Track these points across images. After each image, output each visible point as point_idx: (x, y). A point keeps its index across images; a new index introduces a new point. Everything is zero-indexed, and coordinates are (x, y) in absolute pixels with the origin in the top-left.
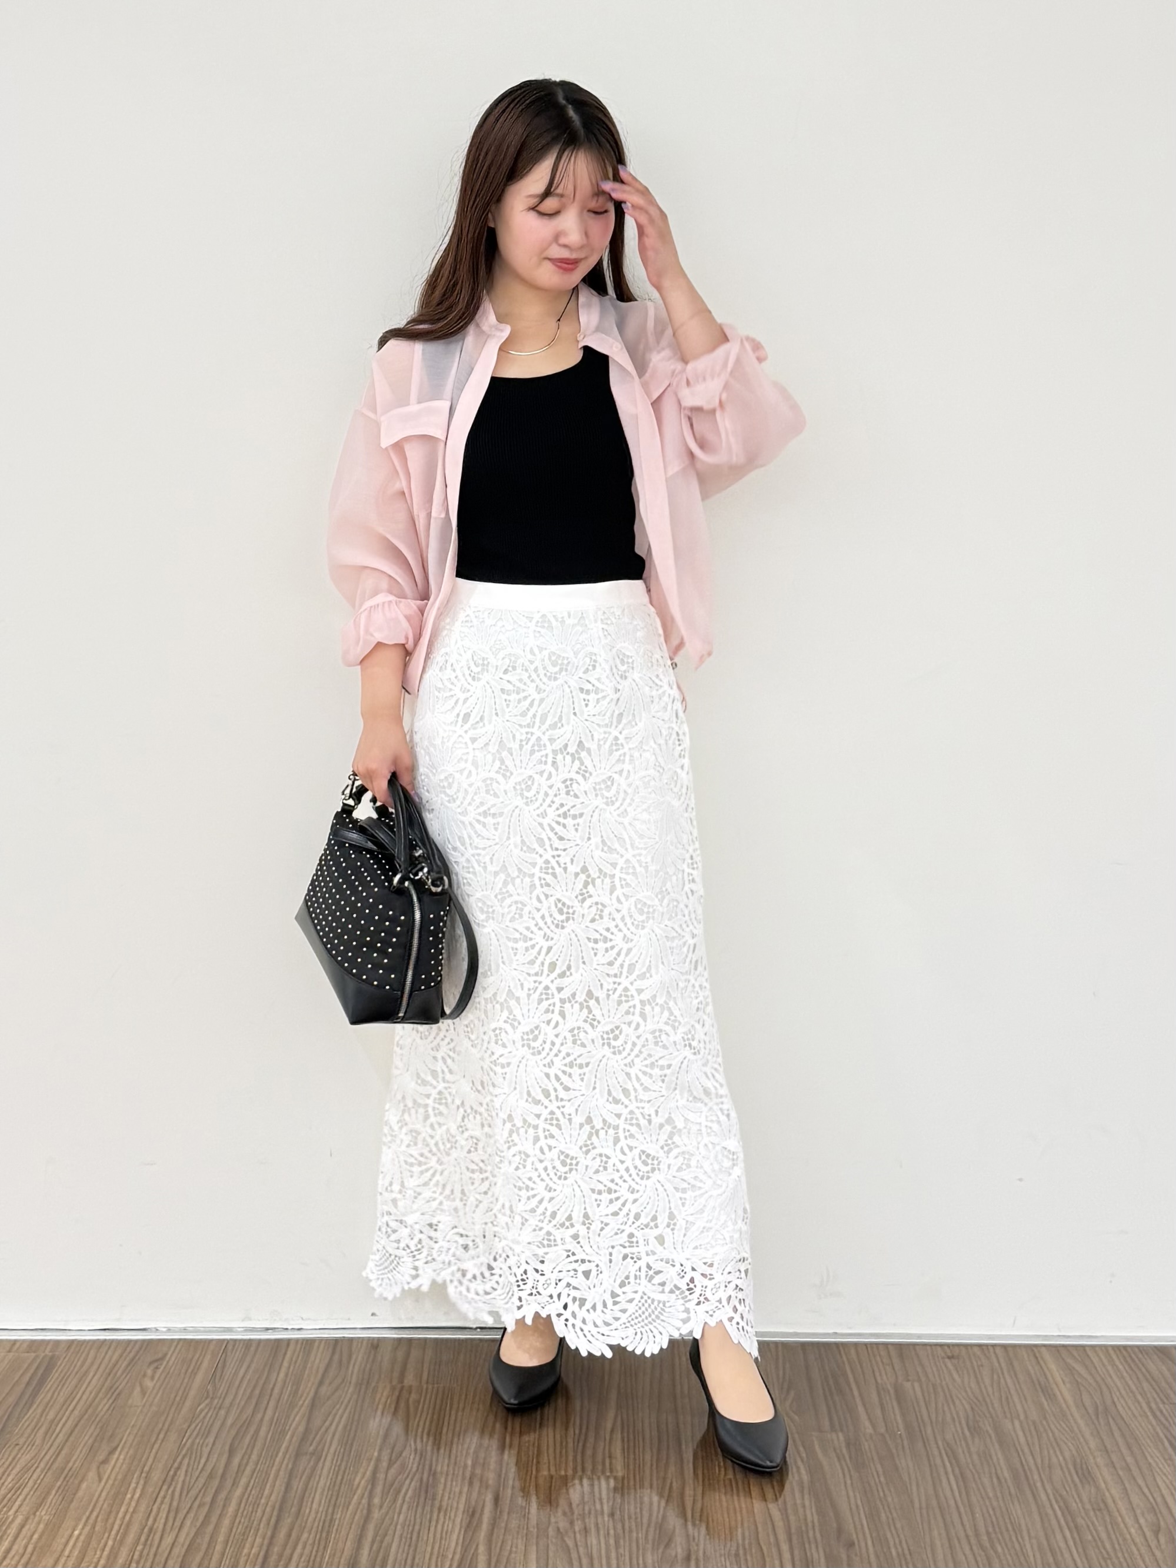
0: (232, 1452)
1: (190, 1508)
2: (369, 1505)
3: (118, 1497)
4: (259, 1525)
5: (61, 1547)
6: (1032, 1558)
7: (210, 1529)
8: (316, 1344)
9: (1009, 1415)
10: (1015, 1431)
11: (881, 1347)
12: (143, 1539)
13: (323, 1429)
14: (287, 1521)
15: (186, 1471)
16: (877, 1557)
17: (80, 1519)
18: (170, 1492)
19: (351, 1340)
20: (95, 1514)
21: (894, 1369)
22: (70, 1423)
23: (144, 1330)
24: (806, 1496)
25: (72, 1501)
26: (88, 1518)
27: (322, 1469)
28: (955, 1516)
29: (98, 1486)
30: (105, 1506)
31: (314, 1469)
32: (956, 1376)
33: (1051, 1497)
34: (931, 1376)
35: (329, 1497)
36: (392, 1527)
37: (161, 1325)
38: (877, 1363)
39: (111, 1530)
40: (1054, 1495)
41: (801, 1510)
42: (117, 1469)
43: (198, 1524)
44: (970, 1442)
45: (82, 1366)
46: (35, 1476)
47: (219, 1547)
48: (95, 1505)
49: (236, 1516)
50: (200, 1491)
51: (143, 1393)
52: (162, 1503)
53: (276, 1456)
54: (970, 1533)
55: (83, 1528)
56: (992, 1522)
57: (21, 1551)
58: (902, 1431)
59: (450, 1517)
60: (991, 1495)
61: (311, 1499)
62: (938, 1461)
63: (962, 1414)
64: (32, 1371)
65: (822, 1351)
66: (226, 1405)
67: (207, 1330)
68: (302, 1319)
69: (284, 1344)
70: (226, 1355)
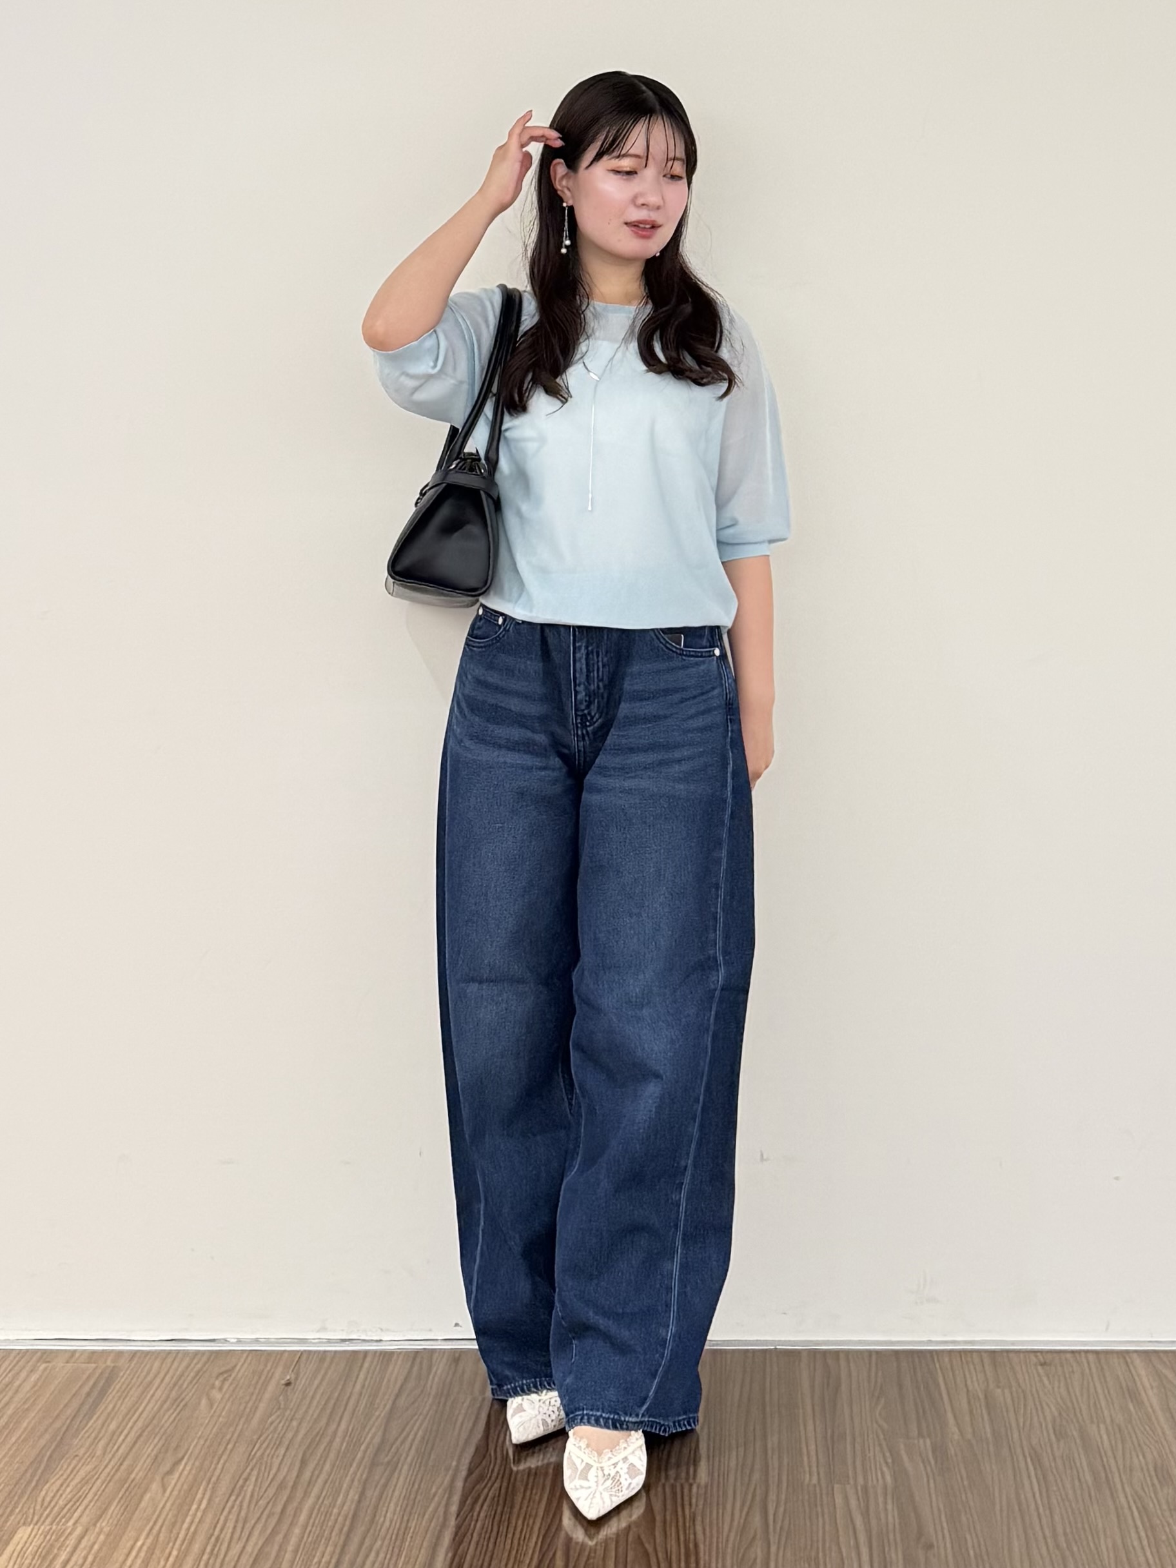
0: (304, 1463)
1: (259, 1519)
3: (183, 1507)
4: (331, 1533)
5: (122, 1557)
6: (1106, 1557)
8: (395, 1357)
9: (1095, 1420)
10: (1101, 1437)
11: (975, 1355)
13: (400, 1440)
14: (360, 1530)
15: (256, 1482)
16: (955, 1557)
17: (143, 1530)
18: (238, 1503)
19: (432, 1352)
20: (159, 1524)
21: (986, 1375)
22: (133, 1434)
23: (213, 1340)
24: (889, 1501)
25: (134, 1512)
26: (152, 1528)
27: (398, 1479)
28: (1034, 1516)
29: (163, 1497)
31: (389, 1478)
32: (1046, 1382)
33: (1130, 1497)
34: (1023, 1385)
35: (404, 1506)
36: (469, 1535)
37: (231, 1336)
38: (969, 1371)
39: (176, 1540)
40: (1133, 1497)
41: (883, 1516)
42: (182, 1479)
43: (267, 1534)
44: (1055, 1446)
45: (146, 1376)
46: (95, 1487)
47: (288, 1556)
48: (158, 1516)
49: (307, 1526)
50: (268, 1503)
51: (211, 1404)
52: (230, 1513)
53: (351, 1466)
55: (147, 1538)
56: (1070, 1523)
57: (82, 1558)
58: (989, 1437)
60: (1071, 1496)
61: (385, 1509)
62: (1022, 1465)
63: (1049, 1418)
64: (91, 1383)
65: (917, 1360)
66: (298, 1416)
67: (279, 1341)
68: (382, 1330)
69: (361, 1356)
70: (299, 1367)
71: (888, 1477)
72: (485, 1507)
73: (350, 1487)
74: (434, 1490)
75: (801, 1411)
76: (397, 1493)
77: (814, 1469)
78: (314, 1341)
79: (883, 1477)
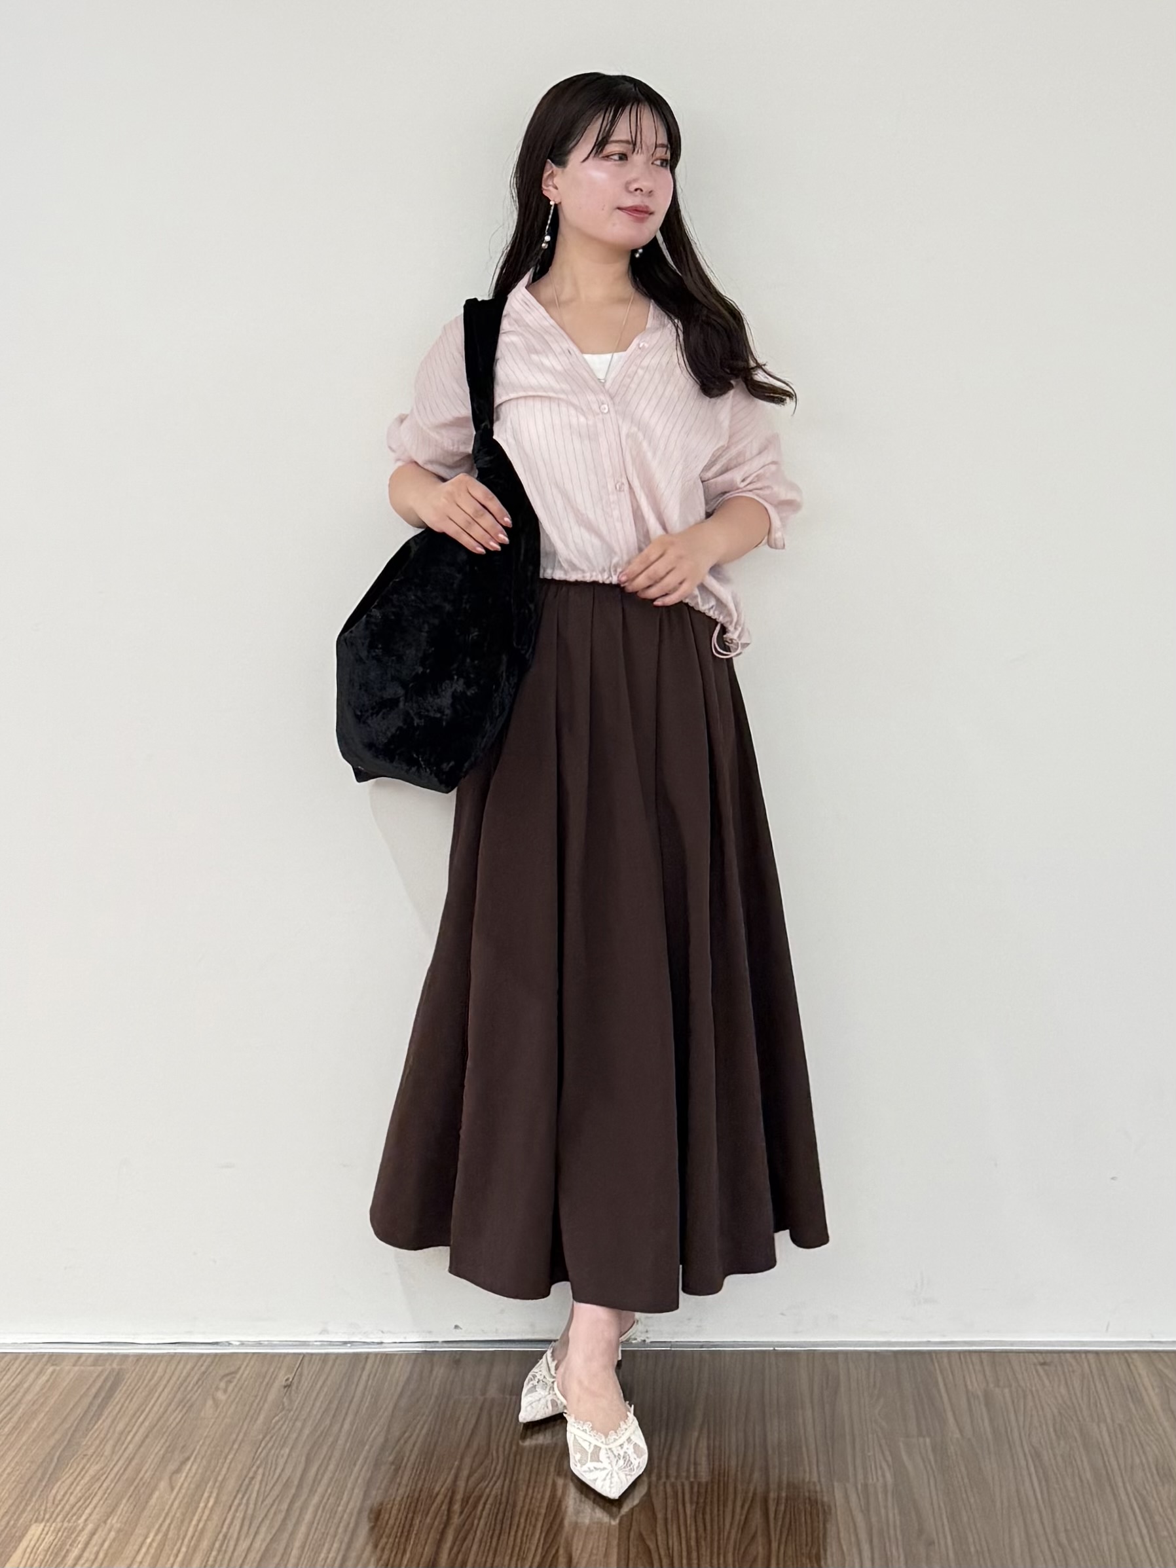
0: (308, 1462)
1: (266, 1516)
2: (449, 1510)
3: (191, 1505)
4: (336, 1531)
5: (133, 1553)
6: (1107, 1553)
7: (286, 1535)
8: (396, 1358)
9: (1095, 1419)
10: (1102, 1436)
11: (974, 1355)
12: (217, 1545)
13: (402, 1441)
15: (262, 1481)
16: (956, 1554)
17: (152, 1527)
18: (244, 1501)
19: (433, 1353)
20: (168, 1521)
22: (140, 1434)
23: (217, 1343)
24: (890, 1499)
25: (144, 1509)
26: (161, 1526)
28: (1036, 1516)
29: (170, 1495)
30: (178, 1515)
31: (393, 1477)
32: (1047, 1382)
33: (1131, 1495)
34: (1022, 1384)
35: (408, 1505)
36: (472, 1532)
37: (235, 1339)
38: (969, 1370)
39: (185, 1536)
40: (1134, 1494)
41: (883, 1513)
42: (189, 1479)
43: (274, 1531)
44: (1055, 1444)
45: (153, 1377)
46: (105, 1485)
47: (295, 1552)
48: (167, 1514)
49: (313, 1523)
50: (275, 1501)
51: (216, 1403)
52: (236, 1511)
53: (355, 1466)
54: (1049, 1531)
55: (156, 1534)
57: (92, 1557)
58: (990, 1436)
59: (531, 1522)
60: (1072, 1495)
63: (1050, 1419)
64: (100, 1383)
65: (916, 1360)
66: (302, 1416)
67: (284, 1344)
68: (382, 1333)
69: (363, 1358)
70: (302, 1369)
71: (888, 1475)
72: (488, 1506)
73: (355, 1486)
75: (800, 1411)
77: (815, 1466)
78: (316, 1343)
79: (884, 1476)
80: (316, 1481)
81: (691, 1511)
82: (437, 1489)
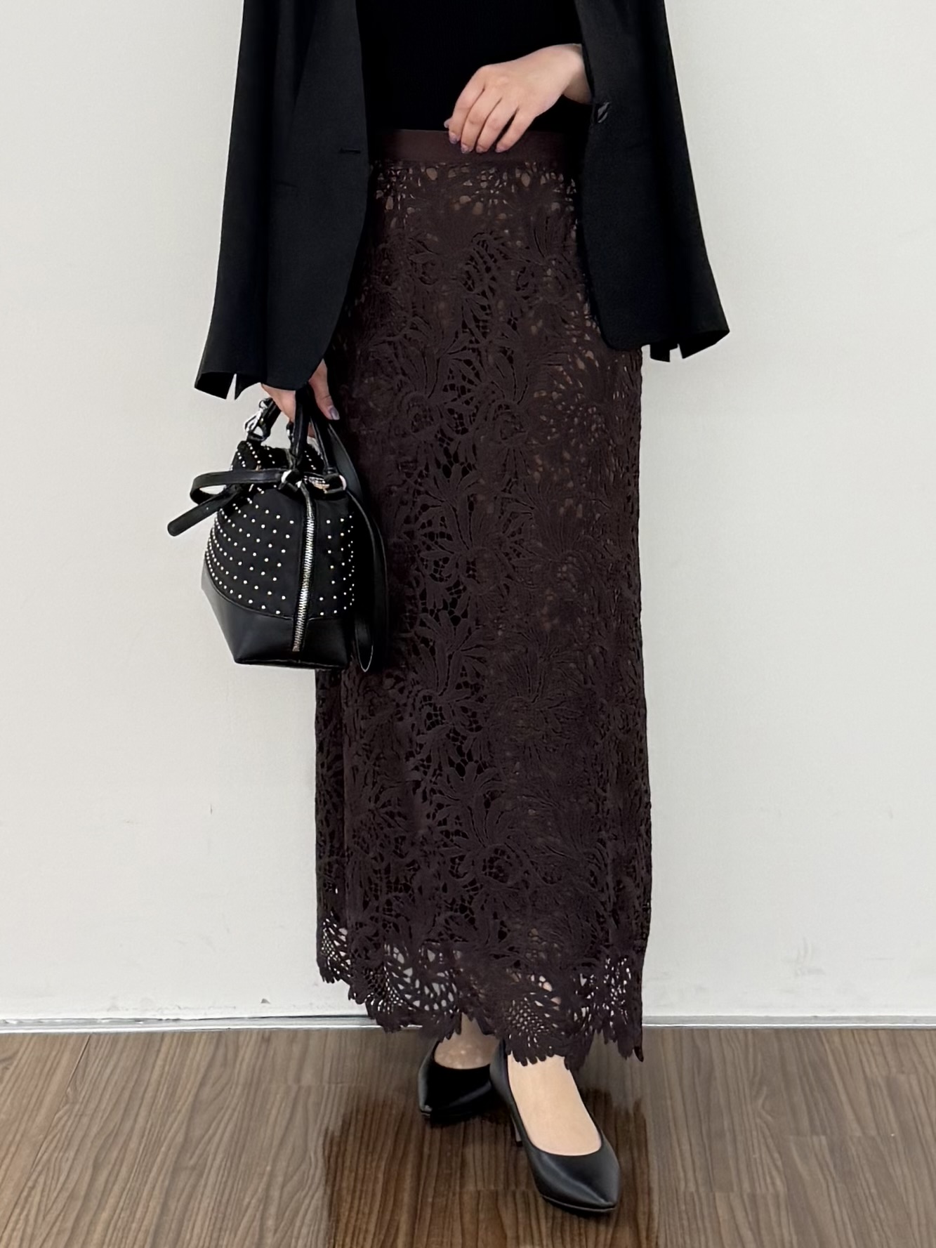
0: (96, 1167)
2: (262, 1228)
8: (197, 1035)
11: (870, 1034)
13: (207, 1137)
15: (43, 1191)
18: (23, 1217)
19: (238, 1032)
21: (885, 1058)
24: (783, 1213)
27: (205, 1186)
31: (195, 1187)
34: (930, 1066)
37: (11, 1017)
38: (866, 1053)
41: (776, 1231)
50: (59, 1215)
52: (13, 1229)
53: (150, 1171)
58: (896, 1134)
59: (357, 1243)
65: (801, 1039)
66: (89, 1112)
67: (67, 1022)
68: (179, 1008)
69: (158, 1038)
70: (88, 1051)
71: (778, 1182)
72: (307, 1221)
73: (151, 1195)
74: (247, 1200)
75: (669, 1102)
76: (205, 1204)
77: (690, 1174)
78: (104, 1021)
79: (773, 1184)
80: (106, 1192)
81: (547, 1228)
82: (245, 1202)
